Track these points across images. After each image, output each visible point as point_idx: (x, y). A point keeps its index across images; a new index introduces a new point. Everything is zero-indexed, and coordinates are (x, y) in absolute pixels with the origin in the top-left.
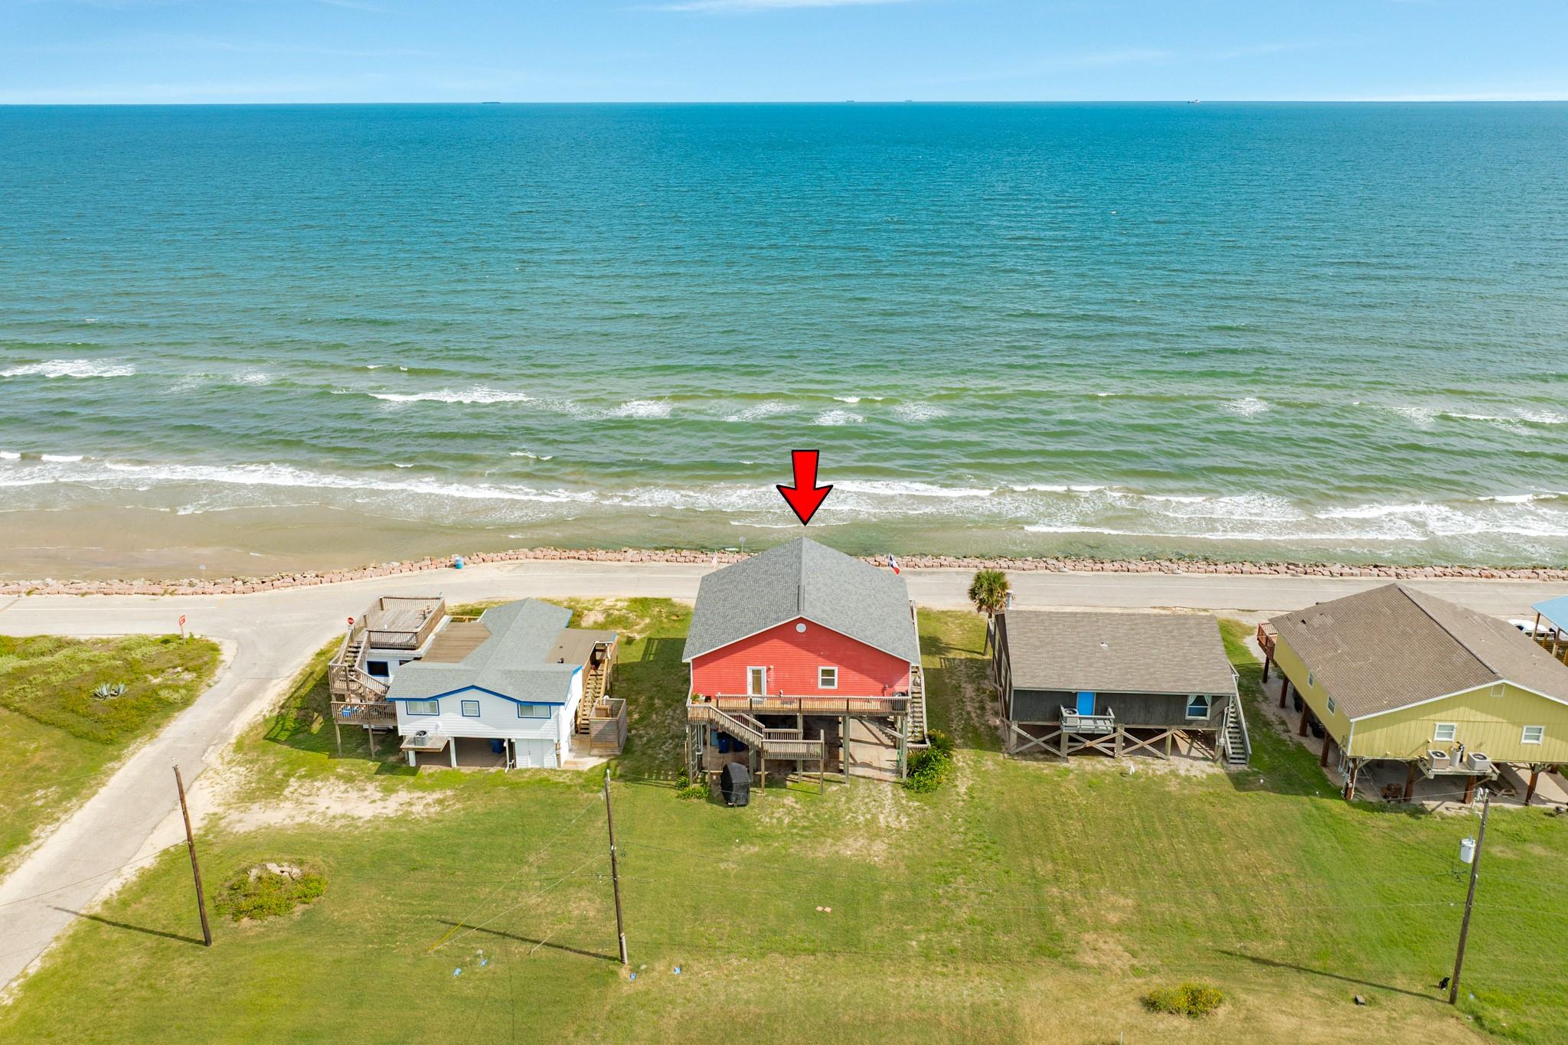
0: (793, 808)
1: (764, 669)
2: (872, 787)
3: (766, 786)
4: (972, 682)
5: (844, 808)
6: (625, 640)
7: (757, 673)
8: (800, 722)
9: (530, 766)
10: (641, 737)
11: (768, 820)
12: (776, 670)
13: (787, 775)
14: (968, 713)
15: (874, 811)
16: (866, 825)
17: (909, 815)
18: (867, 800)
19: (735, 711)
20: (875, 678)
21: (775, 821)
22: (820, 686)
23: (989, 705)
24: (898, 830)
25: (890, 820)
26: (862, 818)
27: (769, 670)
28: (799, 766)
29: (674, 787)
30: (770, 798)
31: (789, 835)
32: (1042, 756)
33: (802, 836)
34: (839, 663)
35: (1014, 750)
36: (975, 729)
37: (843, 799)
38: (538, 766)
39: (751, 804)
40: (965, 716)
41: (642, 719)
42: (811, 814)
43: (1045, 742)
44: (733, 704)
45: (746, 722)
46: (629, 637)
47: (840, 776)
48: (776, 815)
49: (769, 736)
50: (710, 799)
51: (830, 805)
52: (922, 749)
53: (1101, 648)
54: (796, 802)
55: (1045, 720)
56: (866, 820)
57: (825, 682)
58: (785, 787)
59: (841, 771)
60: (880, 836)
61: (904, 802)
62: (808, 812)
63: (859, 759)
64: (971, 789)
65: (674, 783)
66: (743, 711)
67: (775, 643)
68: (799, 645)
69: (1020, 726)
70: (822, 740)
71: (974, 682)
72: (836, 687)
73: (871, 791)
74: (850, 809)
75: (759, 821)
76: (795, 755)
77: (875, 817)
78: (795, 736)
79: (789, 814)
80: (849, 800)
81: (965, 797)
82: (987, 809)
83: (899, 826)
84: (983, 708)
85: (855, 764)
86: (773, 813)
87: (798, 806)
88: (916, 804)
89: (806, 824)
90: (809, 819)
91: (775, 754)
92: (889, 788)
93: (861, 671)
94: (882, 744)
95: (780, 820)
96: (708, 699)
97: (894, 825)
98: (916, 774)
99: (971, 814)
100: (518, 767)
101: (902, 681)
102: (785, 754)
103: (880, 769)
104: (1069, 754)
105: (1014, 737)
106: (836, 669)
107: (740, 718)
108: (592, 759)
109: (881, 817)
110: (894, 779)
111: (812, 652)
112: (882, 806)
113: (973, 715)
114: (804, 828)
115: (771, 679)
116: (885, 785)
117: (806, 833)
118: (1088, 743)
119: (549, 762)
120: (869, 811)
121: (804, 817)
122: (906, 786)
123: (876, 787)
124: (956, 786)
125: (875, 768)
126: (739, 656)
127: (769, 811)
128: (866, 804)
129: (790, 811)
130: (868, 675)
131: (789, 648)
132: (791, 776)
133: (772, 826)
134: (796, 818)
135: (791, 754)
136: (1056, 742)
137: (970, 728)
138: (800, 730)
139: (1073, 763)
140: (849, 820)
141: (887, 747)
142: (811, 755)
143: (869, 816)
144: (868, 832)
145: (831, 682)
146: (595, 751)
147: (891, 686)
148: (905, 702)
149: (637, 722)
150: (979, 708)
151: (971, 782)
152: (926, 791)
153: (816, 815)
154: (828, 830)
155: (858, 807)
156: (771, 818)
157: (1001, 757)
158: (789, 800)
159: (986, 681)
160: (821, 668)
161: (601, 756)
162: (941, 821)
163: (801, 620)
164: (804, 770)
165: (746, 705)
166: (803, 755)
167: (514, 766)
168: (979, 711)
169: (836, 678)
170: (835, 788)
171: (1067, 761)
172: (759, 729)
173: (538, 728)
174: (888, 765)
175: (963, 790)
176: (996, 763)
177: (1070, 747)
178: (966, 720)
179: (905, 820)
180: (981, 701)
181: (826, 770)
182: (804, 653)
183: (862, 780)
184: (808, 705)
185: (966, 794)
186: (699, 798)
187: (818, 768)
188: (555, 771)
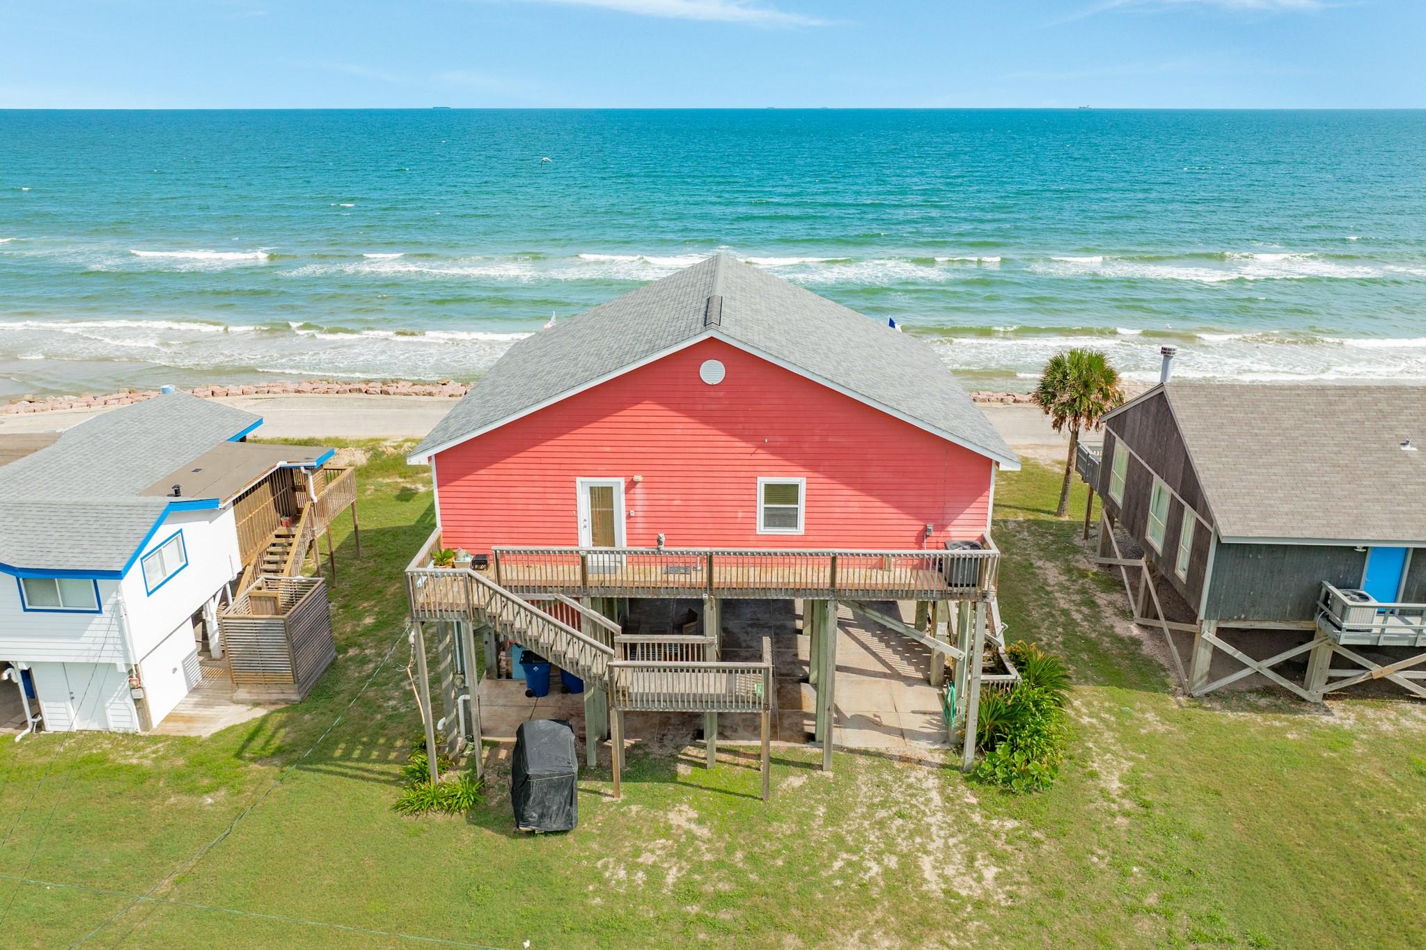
0: (692, 837)
1: (619, 484)
2: (888, 777)
3: (626, 777)
4: (1052, 557)
5: (826, 834)
6: (397, 493)
7: (602, 497)
8: (711, 617)
9: (75, 728)
10: (364, 661)
11: (622, 874)
12: (649, 486)
13: (678, 747)
14: (1065, 612)
15: (903, 845)
16: (890, 890)
17: (1000, 859)
18: (882, 814)
19: (544, 589)
20: (899, 506)
21: (640, 876)
22: (761, 529)
23: (1102, 599)
24: (978, 905)
25: (950, 871)
26: (875, 869)
27: (631, 485)
28: (710, 727)
29: (397, 781)
30: (634, 808)
31: (676, 925)
32: (1263, 702)
33: (712, 926)
34: (811, 464)
35: (1201, 687)
36: (1091, 647)
37: (821, 811)
38: (95, 727)
39: (584, 826)
40: (1062, 619)
41: (378, 626)
42: (739, 855)
43: (1274, 668)
44: (539, 573)
45: (575, 618)
46: (404, 489)
47: (810, 750)
48: (647, 859)
49: (631, 651)
50: (479, 814)
51: (786, 828)
52: (999, 686)
53: (1406, 455)
54: (700, 822)
55: (1283, 618)
56: (887, 872)
57: (773, 518)
58: (673, 778)
59: (810, 738)
60: (933, 927)
61: (977, 818)
62: (730, 850)
63: (848, 708)
64: (1133, 785)
65: (397, 769)
66: (565, 590)
67: (647, 413)
68: (707, 419)
69: (1221, 633)
70: (767, 662)
71: (1056, 559)
72: (801, 529)
73: (888, 788)
74: (840, 840)
75: (597, 877)
76: (698, 699)
77: (909, 867)
78: (698, 652)
79: (680, 855)
80: (836, 814)
81: (1128, 805)
82: (1196, 838)
83: (978, 893)
84: (1092, 604)
85: (841, 721)
86: (637, 852)
87: (703, 832)
88: (1010, 824)
89: (724, 887)
90: (735, 873)
91: (644, 698)
92: (932, 782)
93: (867, 488)
94: (895, 675)
95: (655, 874)
96: (480, 562)
97: (965, 887)
98: (1001, 749)
99: (1158, 851)
100: (50, 728)
101: (969, 514)
102: (672, 698)
103: (902, 733)
104: (1326, 697)
105: (1203, 658)
106: (801, 482)
107: (558, 608)
108: (234, 709)
109: (926, 863)
110: (938, 758)
111: (743, 437)
112: (923, 831)
113: (1077, 617)
114: (720, 900)
115: (639, 511)
116: (922, 772)
117: (725, 915)
118: (1377, 671)
119: (121, 718)
120: (891, 847)
121: (719, 864)
122: (974, 776)
123: (899, 776)
124: (1093, 775)
125: (889, 730)
126: (552, 448)
127: (627, 847)
128: (881, 824)
129: (683, 848)
130: (885, 499)
131: (683, 428)
132: (692, 751)
133: (632, 895)
134: (698, 867)
135: (683, 698)
136: (1297, 669)
137: (1080, 643)
138: (711, 637)
139: (1342, 716)
140: (841, 874)
141: (909, 681)
142: (739, 700)
143: (892, 862)
144: (896, 911)
145: (788, 519)
146: (242, 693)
147: (941, 527)
148: (980, 564)
149: (369, 631)
150: (1083, 603)
151: (1127, 765)
152: (1028, 790)
153: (750, 858)
154: (785, 904)
155: (859, 832)
156: (632, 868)
157: (1174, 703)
158: (682, 816)
159: (1079, 557)
160: (762, 481)
161: (257, 704)
162: (1086, 874)
163: (712, 347)
164: (722, 735)
165: (569, 574)
166: (718, 700)
167: (40, 726)
168: (1085, 610)
169: (802, 505)
170: (796, 780)
171: (1328, 711)
172: (609, 637)
173: (77, 634)
174: (916, 723)
175: (1115, 785)
176: (1165, 717)
177: (1331, 680)
178: (1064, 626)
179: (990, 873)
180: (1083, 591)
181: (774, 735)
182: (721, 439)
183: (861, 760)
184: (728, 575)
185: (1125, 795)
186: (449, 809)
187: (755, 730)
188: (134, 736)
